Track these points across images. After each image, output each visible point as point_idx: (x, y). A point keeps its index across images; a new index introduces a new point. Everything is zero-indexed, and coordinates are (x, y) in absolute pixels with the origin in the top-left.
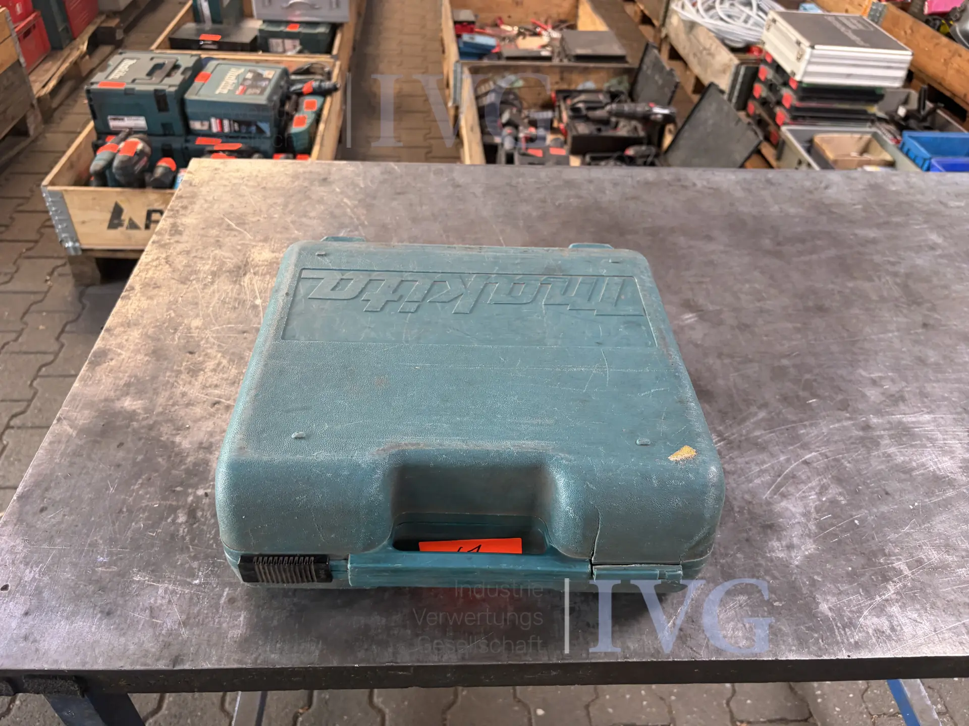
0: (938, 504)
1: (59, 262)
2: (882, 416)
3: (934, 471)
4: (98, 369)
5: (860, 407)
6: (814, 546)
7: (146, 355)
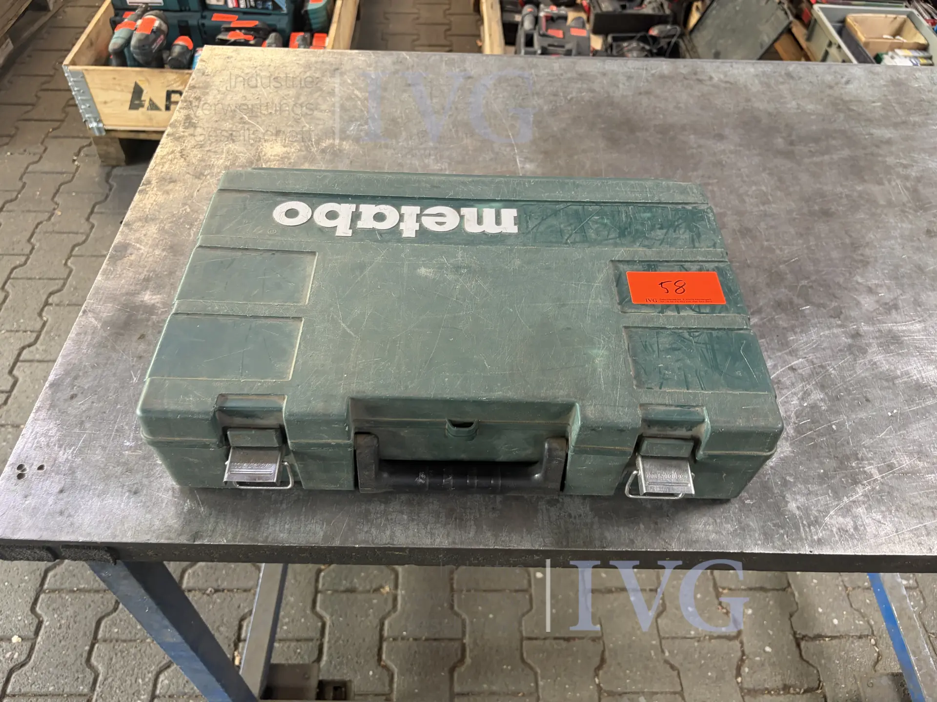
0: (916, 413)
1: (85, 142)
2: (874, 324)
3: (918, 379)
4: (119, 263)
5: (852, 314)
6: (790, 449)
7: (163, 250)
